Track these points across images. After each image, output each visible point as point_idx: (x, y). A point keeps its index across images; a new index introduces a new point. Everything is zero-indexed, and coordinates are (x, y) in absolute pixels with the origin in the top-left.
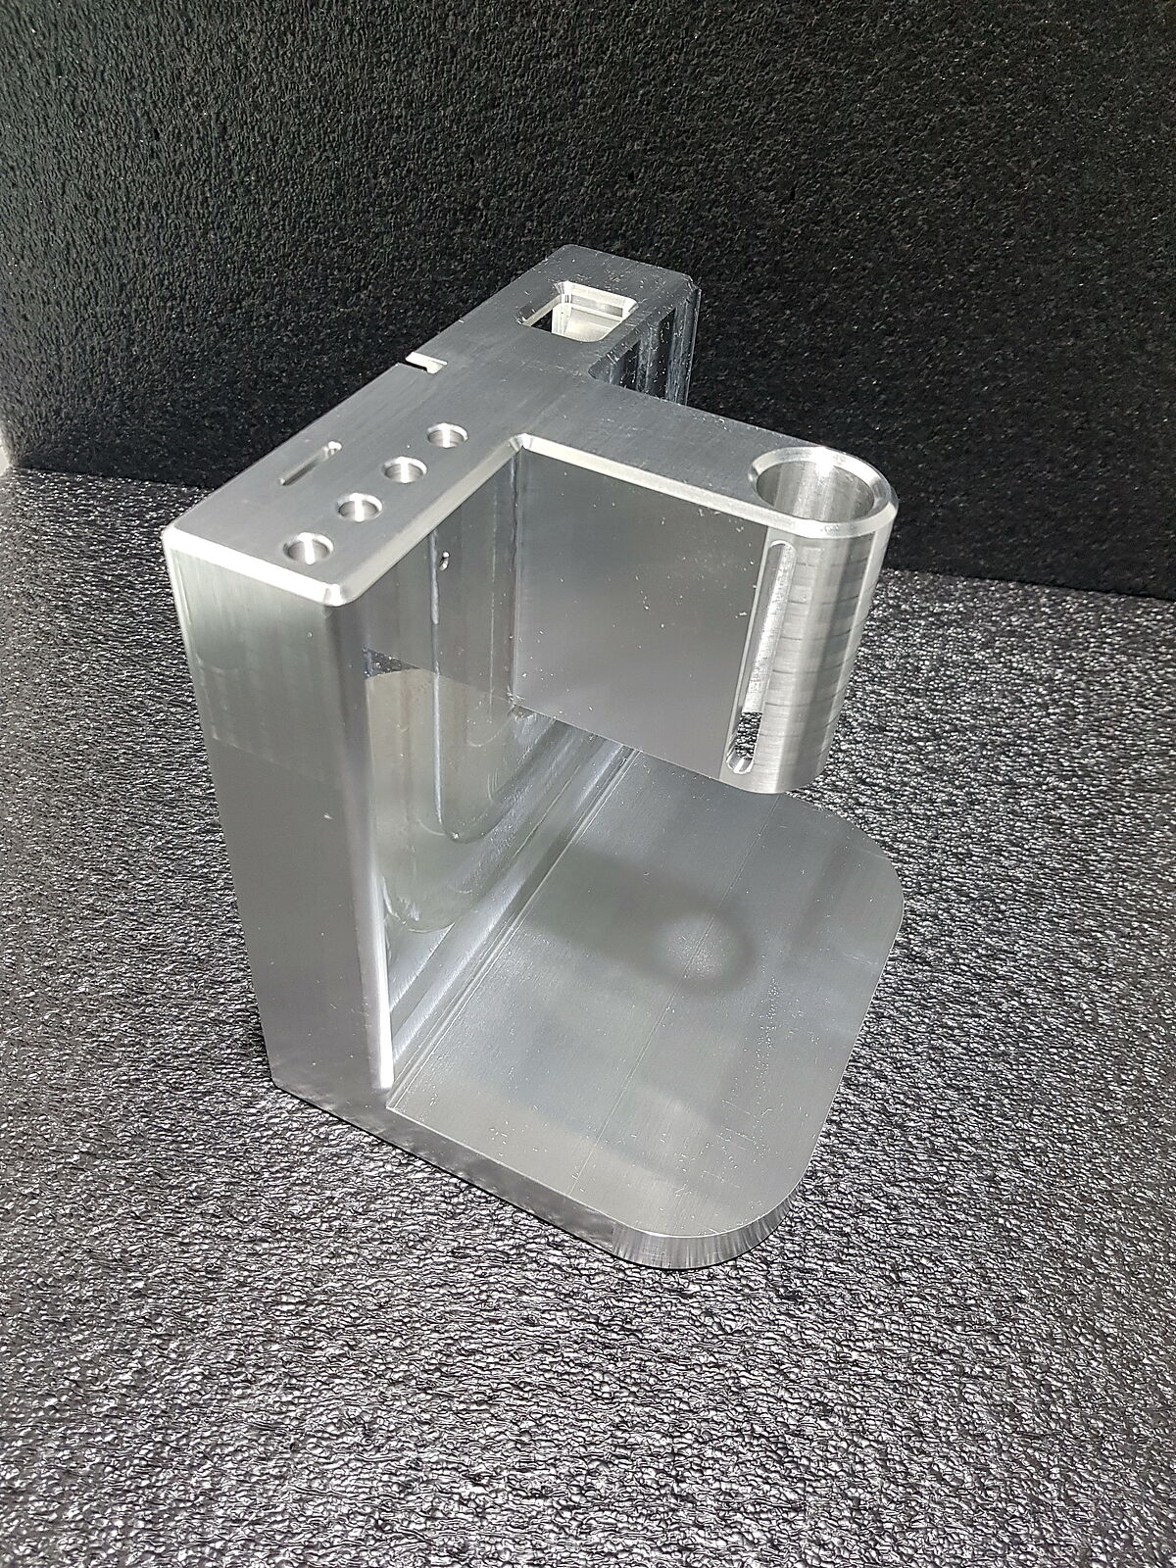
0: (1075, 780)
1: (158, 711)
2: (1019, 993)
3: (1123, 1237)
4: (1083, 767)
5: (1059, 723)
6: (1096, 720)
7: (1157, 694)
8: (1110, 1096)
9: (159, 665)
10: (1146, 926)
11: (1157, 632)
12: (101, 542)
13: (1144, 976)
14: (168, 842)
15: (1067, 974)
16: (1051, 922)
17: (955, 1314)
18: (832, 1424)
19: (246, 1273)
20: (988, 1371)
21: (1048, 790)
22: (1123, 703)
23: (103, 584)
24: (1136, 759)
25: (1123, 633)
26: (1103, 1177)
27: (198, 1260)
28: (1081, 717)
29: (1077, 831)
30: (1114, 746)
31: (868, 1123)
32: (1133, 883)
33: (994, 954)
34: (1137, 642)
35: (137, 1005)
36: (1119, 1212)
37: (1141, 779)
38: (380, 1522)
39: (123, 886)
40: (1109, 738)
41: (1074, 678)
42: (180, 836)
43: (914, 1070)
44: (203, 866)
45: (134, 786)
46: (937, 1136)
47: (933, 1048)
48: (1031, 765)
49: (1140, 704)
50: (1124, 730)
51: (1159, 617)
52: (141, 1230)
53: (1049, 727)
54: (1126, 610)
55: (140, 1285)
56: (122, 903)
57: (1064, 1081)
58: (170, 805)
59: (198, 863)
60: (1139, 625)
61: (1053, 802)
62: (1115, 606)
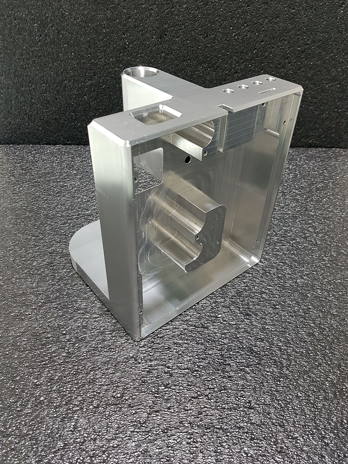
0: (300, 190)
1: (44, 197)
2: (295, 239)
3: (335, 292)
4: (302, 187)
5: (293, 178)
6: (303, 176)
7: (318, 168)
8: (324, 260)
9: (42, 187)
10: (326, 221)
11: (315, 155)
12: (20, 160)
13: (327, 232)
14: (53, 228)
15: (307, 234)
16: (300, 222)
17: (293, 314)
18: (264, 343)
19: (94, 326)
20: (304, 326)
21: (293, 193)
22: (309, 171)
23: (23, 169)
24: (315, 184)
25: (306, 156)
26: (326, 279)
27: (80, 324)
28: (299, 176)
29: (303, 201)
30: (309, 181)
31: (260, 273)
32: (320, 211)
33: (286, 231)
34: (310, 158)
35: (51, 266)
36: (332, 286)
37: (318, 188)
38: (143, 381)
39: (42, 239)
40: (307, 180)
41: (295, 167)
42: (56, 226)
43: (270, 260)
44: (64, 232)
45: (40, 215)
46: (279, 274)
47: (274, 254)
48: (288, 187)
49: (314, 171)
50: (310, 177)
51: (315, 152)
52: (62, 319)
53: (290, 179)
54: (306, 151)
55: (64, 332)
56: (42, 243)
57: (310, 258)
58: (52, 219)
59: (62, 232)
60: (310, 154)
61: (295, 195)
62: (303, 150)
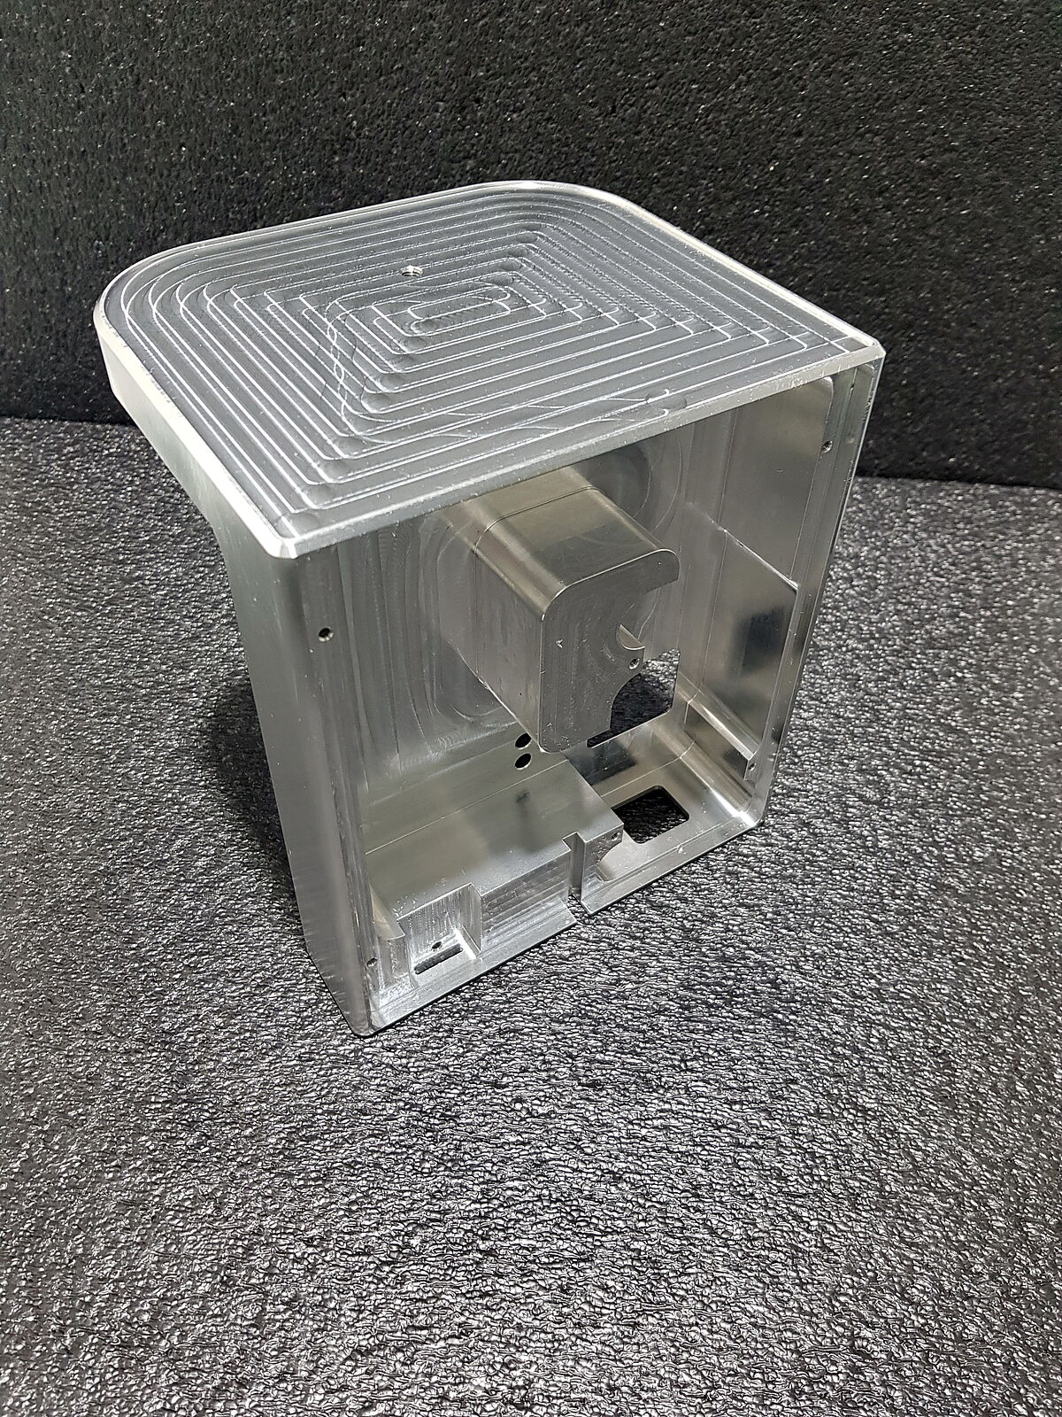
0: (872, 641)
1: (66, 615)
2: (808, 825)
3: (888, 1027)
4: (880, 630)
5: (861, 594)
6: (895, 589)
7: (953, 564)
8: (884, 910)
9: (68, 576)
10: (927, 764)
11: (956, 512)
12: (23, 475)
13: (922, 806)
14: (70, 725)
15: (852, 807)
16: (842, 764)
17: (734, 1094)
18: (620, 1189)
19: (121, 1079)
20: (760, 1142)
21: (848, 651)
22: (920, 574)
23: (23, 510)
24: (929, 621)
25: (926, 514)
26: (873, 977)
27: (80, 1069)
28: (881, 587)
29: (870, 685)
30: (910, 611)
31: (669, 938)
32: (917, 727)
33: (790, 793)
34: (936, 521)
35: (38, 862)
36: (886, 1006)
37: (931, 638)
38: (225, 1278)
39: (29, 763)
40: (905, 604)
41: (878, 553)
42: (79, 719)
43: (711, 892)
44: (99, 744)
45: (42, 680)
46: (728, 947)
47: (729, 873)
48: (833, 630)
49: (936, 574)
50: (920, 597)
51: (960, 498)
52: (32, 1046)
53: (852, 597)
54: (930, 493)
55: (31, 1091)
56: (28, 777)
57: (844, 897)
58: (73, 693)
59: (95, 742)
60: (940, 506)
61: (852, 661)
62: (920, 490)
